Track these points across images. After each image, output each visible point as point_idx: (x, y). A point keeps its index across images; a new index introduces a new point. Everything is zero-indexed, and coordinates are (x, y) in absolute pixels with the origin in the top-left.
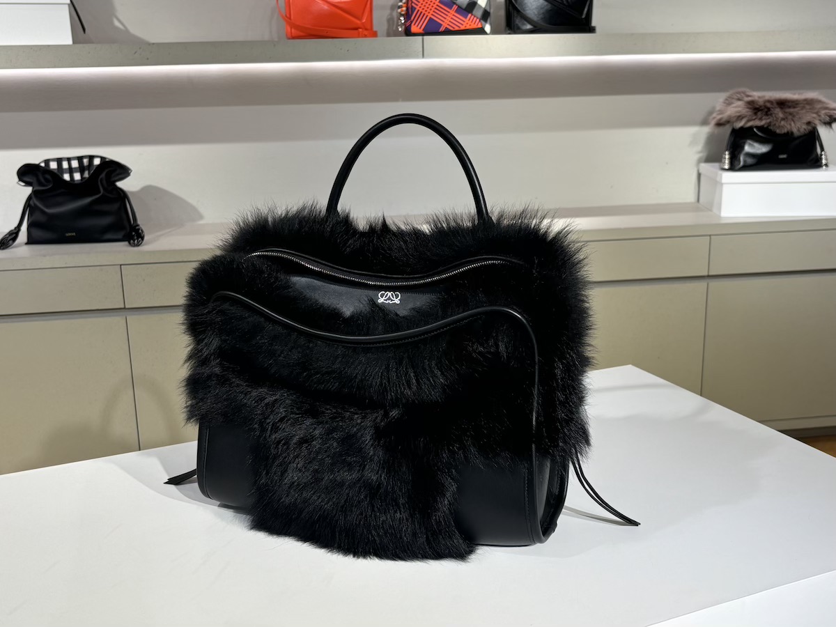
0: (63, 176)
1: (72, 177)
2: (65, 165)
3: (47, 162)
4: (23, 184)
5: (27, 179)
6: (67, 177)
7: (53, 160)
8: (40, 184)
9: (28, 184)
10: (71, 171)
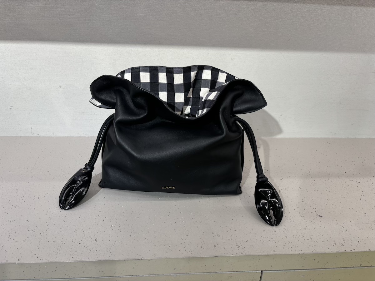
0: (158, 95)
1: (171, 97)
2: (162, 78)
3: (136, 72)
4: (99, 104)
5: (105, 97)
6: (163, 96)
7: (145, 69)
8: (127, 109)
9: (106, 104)
10: (171, 88)
